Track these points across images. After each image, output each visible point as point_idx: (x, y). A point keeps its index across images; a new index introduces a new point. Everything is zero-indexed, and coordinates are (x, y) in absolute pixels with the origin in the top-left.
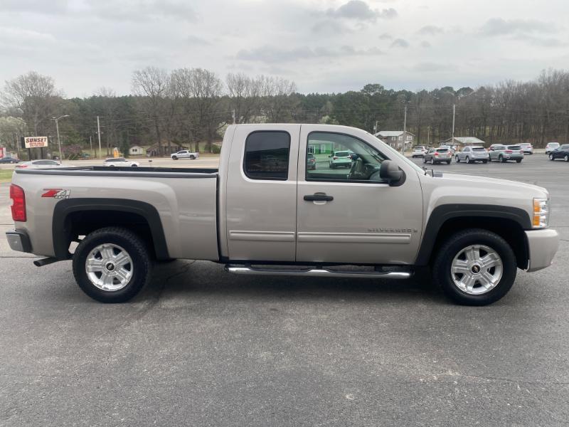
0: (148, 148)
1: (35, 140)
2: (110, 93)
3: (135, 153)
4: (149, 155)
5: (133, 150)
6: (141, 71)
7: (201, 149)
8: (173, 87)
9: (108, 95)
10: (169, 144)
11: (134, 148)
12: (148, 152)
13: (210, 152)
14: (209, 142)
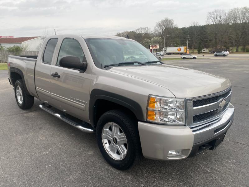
0: (210, 49)
1: (154, 46)
2: (197, 24)
3: (204, 52)
4: (210, 53)
5: (204, 50)
6: (211, 12)
7: (239, 50)
8: (229, 18)
9: (196, 25)
10: (221, 47)
11: (204, 49)
12: (210, 51)
13: (244, 51)
14: (245, 46)
